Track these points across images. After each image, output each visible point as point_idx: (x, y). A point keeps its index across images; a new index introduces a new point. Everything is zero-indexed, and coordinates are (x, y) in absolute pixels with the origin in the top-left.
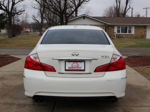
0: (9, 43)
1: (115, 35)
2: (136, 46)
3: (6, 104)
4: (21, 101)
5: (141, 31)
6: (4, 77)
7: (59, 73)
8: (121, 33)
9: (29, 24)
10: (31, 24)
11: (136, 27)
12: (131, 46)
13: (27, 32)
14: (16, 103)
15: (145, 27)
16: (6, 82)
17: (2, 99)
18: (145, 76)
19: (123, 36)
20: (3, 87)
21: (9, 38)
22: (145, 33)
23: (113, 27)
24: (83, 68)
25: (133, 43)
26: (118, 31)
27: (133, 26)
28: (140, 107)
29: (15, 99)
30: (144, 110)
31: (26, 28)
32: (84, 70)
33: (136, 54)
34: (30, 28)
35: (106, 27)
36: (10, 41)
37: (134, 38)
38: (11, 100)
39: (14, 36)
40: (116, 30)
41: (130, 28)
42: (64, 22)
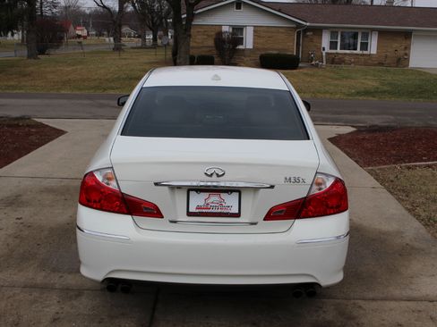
0: (29, 75)
1: (324, 54)
2: (381, 92)
3: (31, 287)
4: (70, 277)
5: (395, 45)
6: (20, 195)
7: (171, 222)
8: (339, 51)
9: (83, 15)
10: (90, 15)
11: (382, 33)
12: (367, 93)
13: (79, 36)
14: (57, 286)
15: (407, 35)
16: (26, 213)
17: (19, 271)
18: (398, 199)
19: (347, 58)
20: (21, 231)
21: (29, 57)
22: (407, 52)
23: (318, 31)
24: (235, 210)
25: (371, 83)
26: (333, 45)
27: (373, 30)
28: (382, 299)
29: (54, 270)
30: (391, 310)
31: (77, 25)
32: (238, 215)
33: (378, 120)
34: (86, 25)
35: (299, 34)
36: (32, 68)
37: (375, 65)
38: (43, 274)
39: (42, 52)
40: (326, 41)
41: (366, 36)
42: (183, 16)
